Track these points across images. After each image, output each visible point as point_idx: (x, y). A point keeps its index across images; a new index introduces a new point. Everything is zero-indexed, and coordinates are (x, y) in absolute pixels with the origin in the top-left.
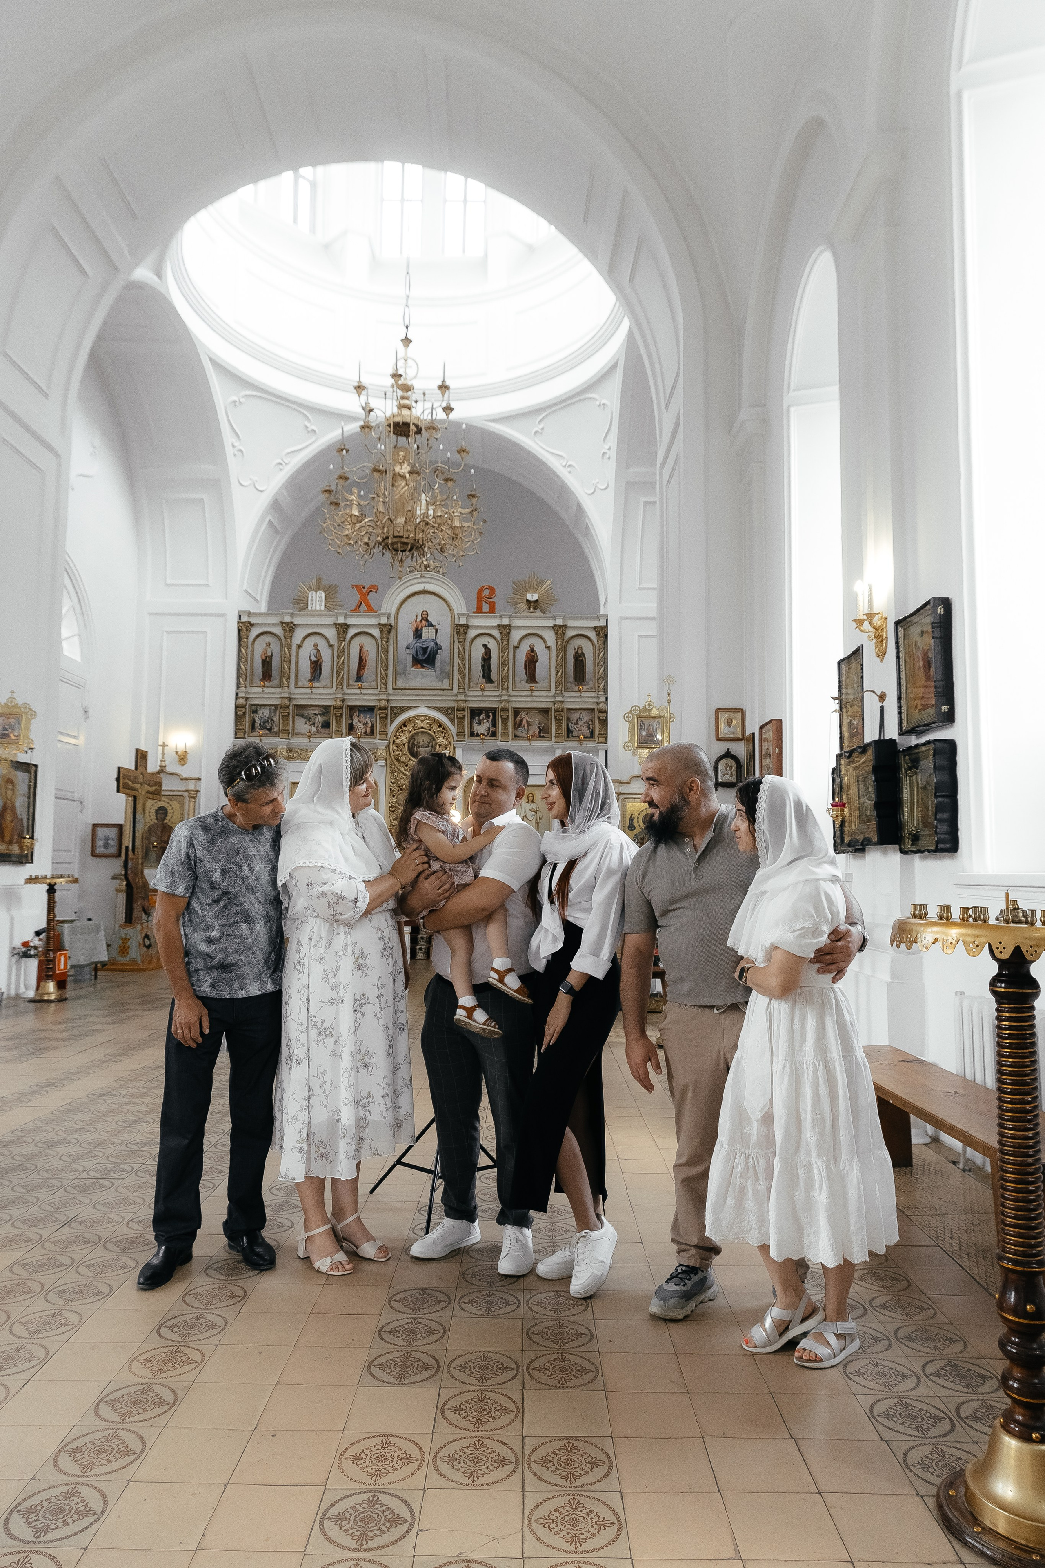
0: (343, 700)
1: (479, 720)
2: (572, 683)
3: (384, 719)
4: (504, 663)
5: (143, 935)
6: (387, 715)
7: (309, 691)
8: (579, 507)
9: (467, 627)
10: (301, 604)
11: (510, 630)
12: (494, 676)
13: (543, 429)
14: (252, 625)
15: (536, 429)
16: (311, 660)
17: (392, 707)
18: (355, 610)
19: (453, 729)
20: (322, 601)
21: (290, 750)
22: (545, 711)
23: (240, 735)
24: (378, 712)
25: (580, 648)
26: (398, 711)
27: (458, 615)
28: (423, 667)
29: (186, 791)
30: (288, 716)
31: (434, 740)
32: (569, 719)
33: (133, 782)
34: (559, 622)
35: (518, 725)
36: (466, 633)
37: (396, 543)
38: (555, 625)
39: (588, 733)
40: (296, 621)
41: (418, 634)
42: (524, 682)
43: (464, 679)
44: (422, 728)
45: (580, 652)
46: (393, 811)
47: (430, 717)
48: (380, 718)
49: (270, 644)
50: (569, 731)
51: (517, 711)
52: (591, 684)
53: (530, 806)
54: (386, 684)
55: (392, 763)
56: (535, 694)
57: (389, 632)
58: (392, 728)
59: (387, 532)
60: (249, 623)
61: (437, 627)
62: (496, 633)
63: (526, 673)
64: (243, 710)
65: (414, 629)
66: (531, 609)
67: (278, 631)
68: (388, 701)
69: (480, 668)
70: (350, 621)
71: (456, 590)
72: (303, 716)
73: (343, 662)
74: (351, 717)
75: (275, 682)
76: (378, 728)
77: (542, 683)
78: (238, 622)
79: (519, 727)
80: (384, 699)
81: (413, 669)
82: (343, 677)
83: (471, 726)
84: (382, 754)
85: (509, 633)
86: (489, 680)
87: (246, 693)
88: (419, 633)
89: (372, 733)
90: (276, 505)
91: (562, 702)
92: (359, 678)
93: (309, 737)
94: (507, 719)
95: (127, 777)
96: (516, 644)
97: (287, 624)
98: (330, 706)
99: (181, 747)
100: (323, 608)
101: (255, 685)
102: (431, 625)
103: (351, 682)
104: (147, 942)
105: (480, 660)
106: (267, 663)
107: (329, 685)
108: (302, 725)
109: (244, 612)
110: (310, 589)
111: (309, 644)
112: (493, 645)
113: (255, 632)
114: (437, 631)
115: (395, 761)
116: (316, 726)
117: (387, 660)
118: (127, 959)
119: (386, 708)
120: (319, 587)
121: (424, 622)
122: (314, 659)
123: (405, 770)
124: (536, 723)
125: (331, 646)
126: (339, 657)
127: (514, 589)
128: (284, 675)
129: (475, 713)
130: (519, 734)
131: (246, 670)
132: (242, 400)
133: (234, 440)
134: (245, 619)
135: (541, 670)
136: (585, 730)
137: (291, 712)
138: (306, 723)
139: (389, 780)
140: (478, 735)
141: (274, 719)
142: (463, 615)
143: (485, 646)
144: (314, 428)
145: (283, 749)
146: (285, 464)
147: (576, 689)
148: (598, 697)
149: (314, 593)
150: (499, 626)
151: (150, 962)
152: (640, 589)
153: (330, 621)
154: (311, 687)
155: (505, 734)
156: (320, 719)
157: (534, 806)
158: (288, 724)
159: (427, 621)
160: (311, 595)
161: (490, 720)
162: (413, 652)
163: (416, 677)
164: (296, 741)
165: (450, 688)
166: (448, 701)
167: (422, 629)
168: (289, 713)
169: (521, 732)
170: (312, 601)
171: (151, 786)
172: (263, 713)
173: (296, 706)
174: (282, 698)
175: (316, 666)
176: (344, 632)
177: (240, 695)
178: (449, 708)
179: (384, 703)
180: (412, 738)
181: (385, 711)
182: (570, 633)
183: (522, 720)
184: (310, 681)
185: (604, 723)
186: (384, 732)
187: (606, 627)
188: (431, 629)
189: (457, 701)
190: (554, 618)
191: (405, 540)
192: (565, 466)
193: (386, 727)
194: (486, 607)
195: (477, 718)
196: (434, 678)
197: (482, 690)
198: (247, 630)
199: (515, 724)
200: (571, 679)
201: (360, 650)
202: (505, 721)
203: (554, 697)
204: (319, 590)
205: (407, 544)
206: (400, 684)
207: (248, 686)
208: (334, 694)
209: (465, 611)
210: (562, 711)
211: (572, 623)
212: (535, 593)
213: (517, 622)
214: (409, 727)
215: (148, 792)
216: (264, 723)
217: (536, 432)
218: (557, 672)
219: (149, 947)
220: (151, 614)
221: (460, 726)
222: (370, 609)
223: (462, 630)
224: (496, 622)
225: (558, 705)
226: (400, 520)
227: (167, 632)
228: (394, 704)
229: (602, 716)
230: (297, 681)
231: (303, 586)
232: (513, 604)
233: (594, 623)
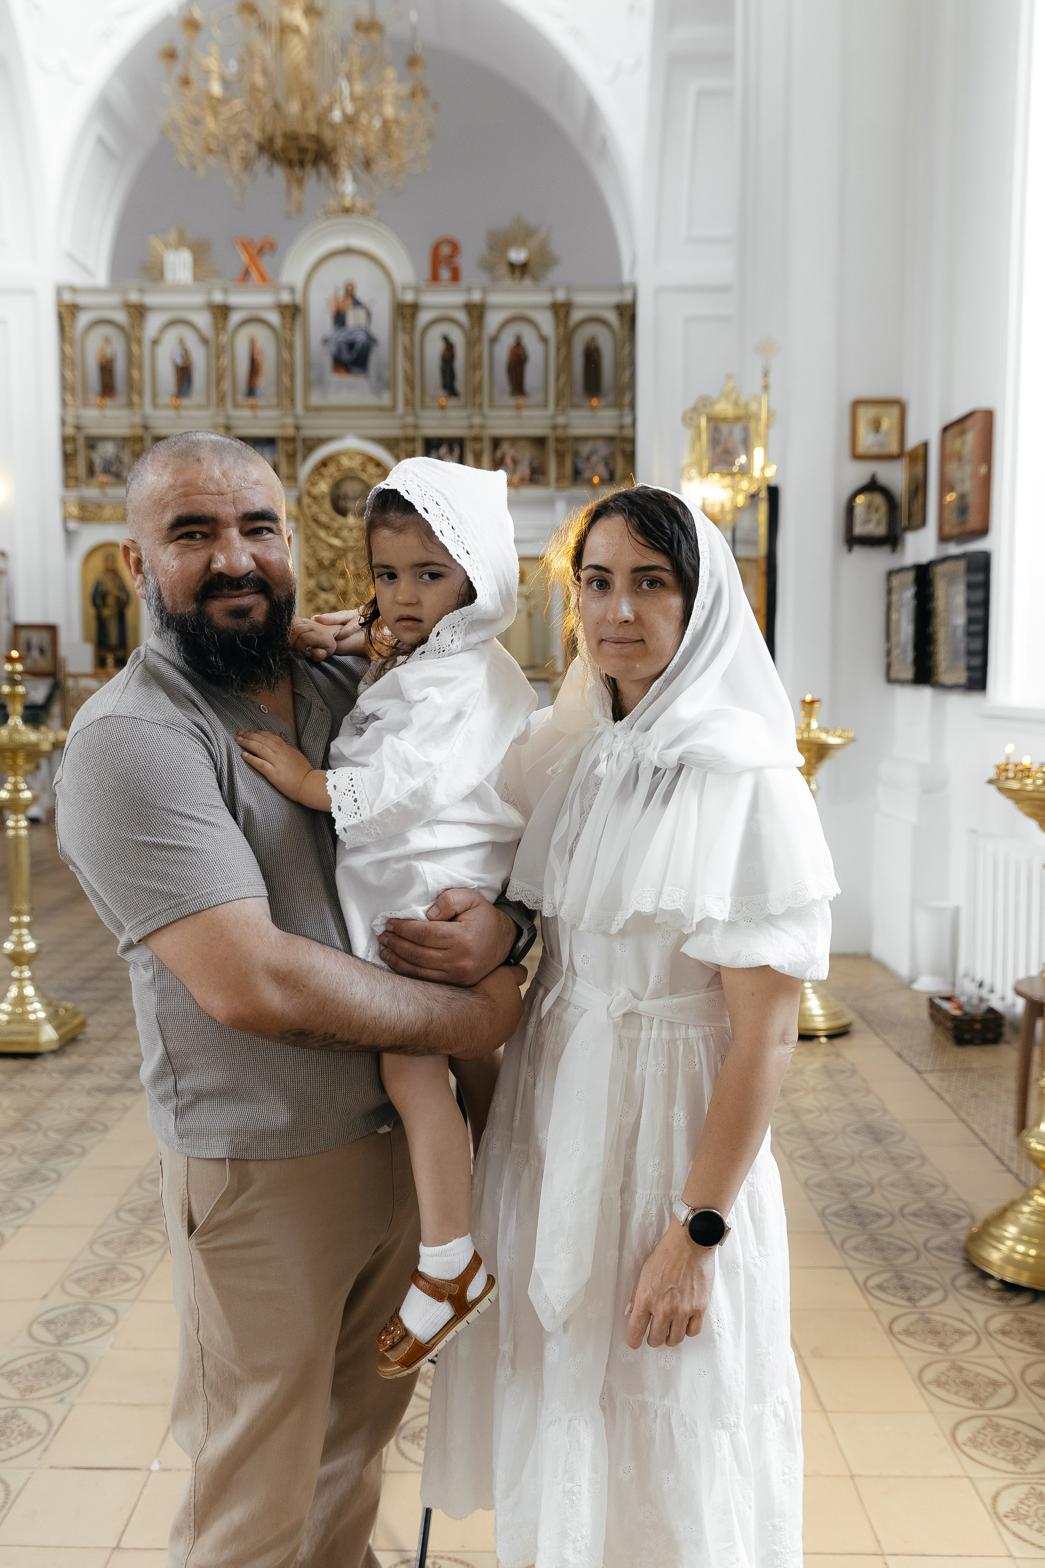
0: (228, 427)
1: (438, 455)
2: (580, 396)
3: (291, 457)
4: (474, 365)
6: (295, 449)
7: (174, 412)
9: (415, 306)
10: (154, 273)
11: (483, 310)
12: (459, 384)
14: (79, 307)
16: (174, 364)
17: (303, 438)
18: (240, 283)
20: (187, 267)
22: (540, 442)
23: (73, 483)
24: (281, 446)
25: (593, 339)
26: (312, 444)
27: (404, 288)
28: (349, 373)
31: (369, 488)
32: (576, 454)
34: (561, 296)
35: (498, 464)
36: (414, 317)
37: (289, 148)
38: (554, 302)
39: (605, 473)
40: (150, 300)
41: (339, 319)
42: (506, 395)
43: (413, 390)
44: (350, 469)
45: (593, 346)
47: (361, 453)
50: (577, 473)
51: (496, 442)
52: (611, 397)
54: (293, 400)
55: (307, 526)
56: (523, 413)
57: (294, 317)
58: (305, 470)
59: (273, 128)
60: (75, 304)
61: (370, 307)
62: (461, 317)
63: (510, 381)
64: (74, 444)
65: (333, 312)
66: (516, 277)
67: (121, 317)
68: (297, 427)
69: (438, 374)
70: (234, 299)
71: (397, 245)
73: (225, 368)
75: (121, 398)
77: (535, 397)
78: (57, 304)
79: (499, 466)
80: (291, 425)
81: (334, 376)
82: (225, 390)
85: (482, 316)
86: (453, 392)
87: (78, 417)
88: (342, 317)
91: (565, 427)
92: (251, 391)
94: (481, 453)
96: (493, 334)
97: (133, 305)
100: (190, 279)
101: (90, 404)
102: (357, 303)
105: (438, 361)
106: (106, 369)
107: (204, 403)
109: (68, 288)
110: (167, 246)
112: (458, 338)
113: (85, 319)
114: (368, 313)
115: (311, 522)
117: (293, 362)
119: (293, 439)
120: (182, 242)
121: (349, 301)
122: (179, 361)
123: (326, 535)
124: (527, 460)
125: (205, 341)
126: (217, 358)
127: (489, 244)
128: (132, 386)
129: (432, 445)
131: (75, 379)
134: (67, 297)
135: (532, 375)
136: (602, 470)
139: (302, 551)
141: (123, 459)
142: (409, 287)
143: (444, 338)
146: (116, 32)
147: (588, 404)
148: (621, 418)
149: (174, 254)
150: (466, 304)
152: (688, 239)
153: (199, 299)
154: (177, 407)
159: (353, 298)
160: (169, 256)
161: (455, 456)
162: (332, 348)
163: (339, 389)
165: (393, 405)
166: (391, 428)
167: (345, 311)
170: (171, 266)
172: (104, 450)
174: (133, 425)
175: (184, 374)
176: (223, 317)
177: (68, 420)
178: (391, 438)
179: (290, 432)
180: (336, 486)
181: (294, 445)
183: (504, 456)
184: (175, 397)
185: (631, 458)
186: (293, 477)
187: (635, 306)
189: (403, 426)
190: (553, 290)
191: (303, 142)
193: (297, 467)
194: (445, 274)
195: (434, 453)
196: (366, 390)
197: (442, 408)
198: (72, 316)
199: (494, 462)
201: (251, 348)
202: (478, 457)
203: (553, 418)
204: (181, 248)
205: (305, 149)
206: (316, 399)
207: (79, 406)
208: (213, 417)
209: (412, 281)
210: (566, 440)
211: (580, 298)
212: (523, 248)
213: (494, 298)
214: (332, 470)
216: (108, 464)
218: (558, 378)
222: (263, 279)
223: (408, 312)
224: (461, 299)
225: (560, 432)
228: (307, 433)
229: (628, 447)
230: (155, 395)
231: (156, 243)
232: (488, 267)
233: (614, 298)
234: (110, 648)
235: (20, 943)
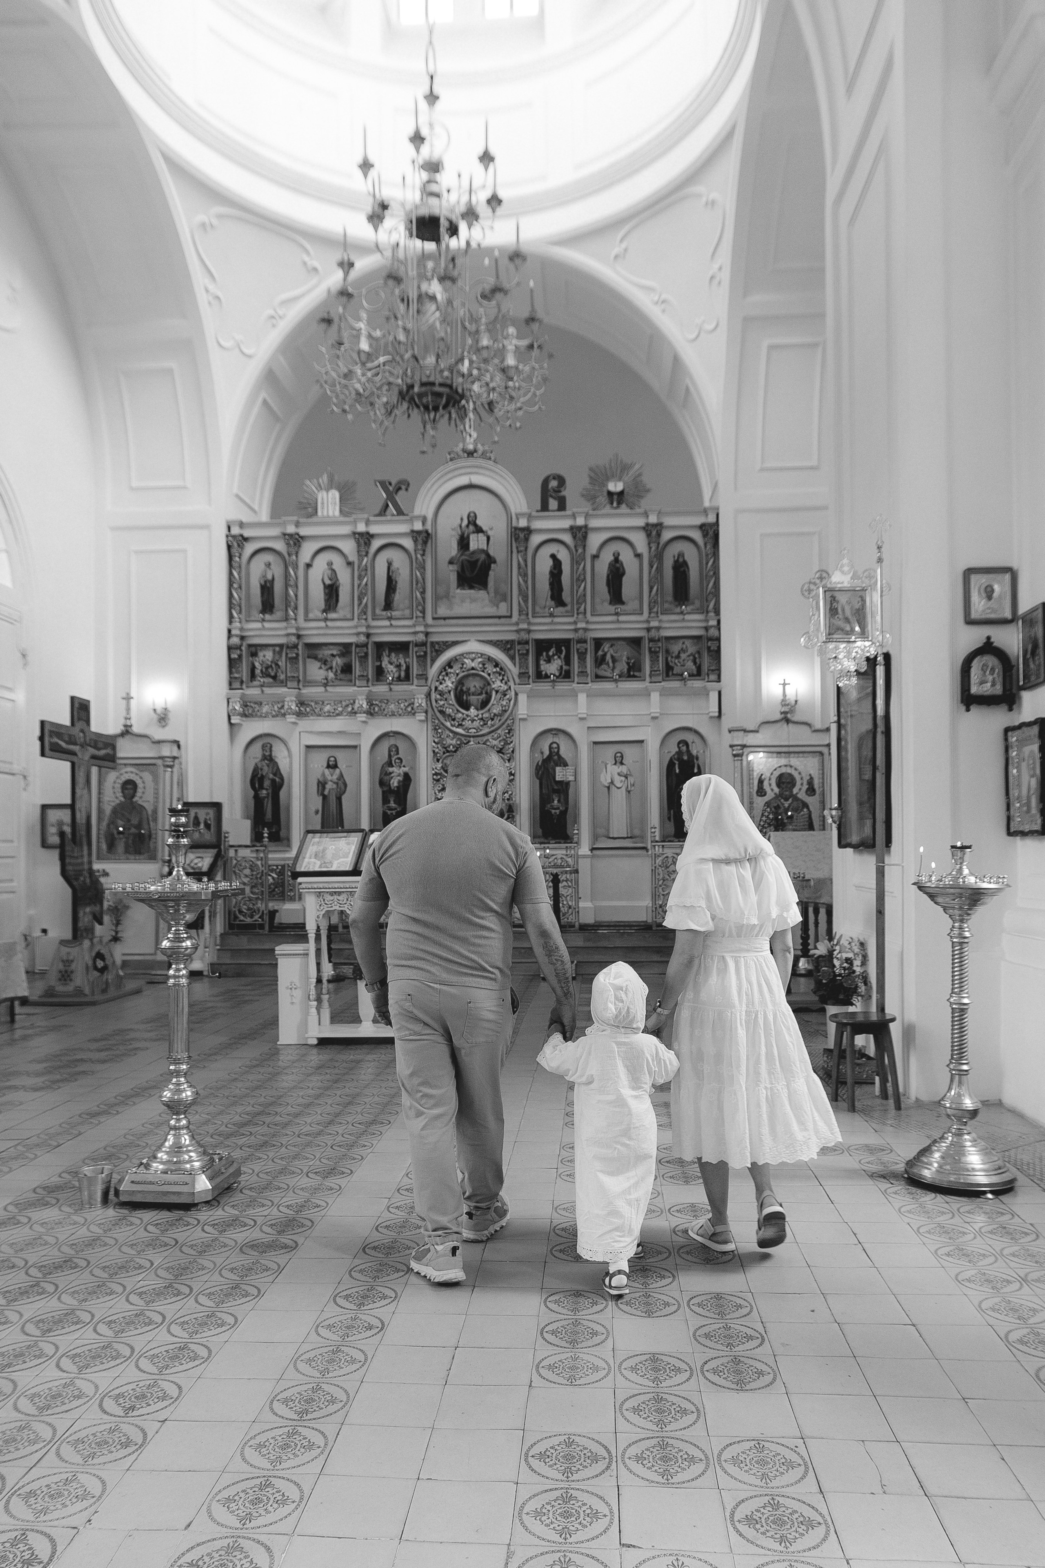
0: (368, 636)
1: (547, 655)
2: (671, 603)
3: (422, 658)
4: (579, 579)
5: (94, 954)
6: (425, 653)
7: (322, 624)
8: (677, 360)
9: (528, 531)
10: (309, 509)
11: (586, 533)
12: (566, 596)
13: (626, 250)
14: (246, 539)
15: (616, 251)
16: (324, 584)
17: (432, 643)
18: (380, 515)
19: (513, 669)
20: (335, 504)
21: (301, 703)
22: (636, 642)
23: (237, 684)
24: (413, 650)
25: (681, 554)
26: (440, 648)
27: (518, 516)
28: (471, 587)
29: (160, 758)
30: (297, 658)
31: (489, 684)
32: (667, 651)
33: (67, 743)
34: (653, 519)
35: (600, 661)
36: (527, 539)
37: (425, 394)
38: (647, 524)
39: (694, 669)
40: (304, 531)
41: (463, 542)
42: (606, 604)
43: (526, 601)
44: (473, 669)
45: (681, 560)
46: (438, 780)
47: (482, 655)
48: (418, 657)
49: (270, 564)
50: (669, 669)
51: (598, 643)
52: (697, 603)
53: (617, 769)
54: (423, 612)
55: (435, 717)
56: (622, 618)
57: (425, 543)
58: (433, 670)
59: (412, 377)
60: (242, 536)
61: (490, 533)
62: (567, 538)
63: (609, 592)
64: (238, 652)
65: (458, 537)
66: (615, 504)
67: (280, 546)
68: (427, 634)
69: (547, 587)
70: (374, 529)
71: (512, 481)
72: (316, 658)
73: (366, 584)
74: (379, 658)
75: (278, 614)
76: (415, 670)
77: (632, 605)
78: (227, 536)
79: (601, 664)
80: (422, 632)
81: (458, 591)
82: (366, 604)
83: (538, 665)
84: (420, 705)
85: (585, 537)
86: (560, 603)
87: (241, 629)
88: (465, 542)
89: (408, 678)
90: (270, 377)
91: (658, 629)
92: (388, 605)
93: (325, 685)
94: (586, 653)
95: (59, 735)
96: (594, 552)
97: (291, 535)
98: (351, 644)
99: (160, 704)
100: (337, 513)
101: (253, 618)
102: (479, 530)
103: (378, 611)
104: (100, 964)
105: (548, 576)
106: (267, 589)
107: (349, 616)
108: (316, 671)
109: (234, 522)
110: (320, 488)
111: (321, 563)
112: (563, 555)
113: (250, 548)
114: (488, 538)
115: (438, 714)
116: (334, 670)
117: (424, 579)
118: (70, 988)
119: (424, 644)
120: (332, 483)
121: (471, 528)
122: (328, 582)
123: (452, 725)
124: (625, 658)
125: (349, 564)
126: (360, 578)
127: (591, 478)
128: (290, 605)
129: (543, 647)
130: (601, 673)
131: (240, 599)
132: (215, 221)
133: (207, 281)
134: (235, 531)
136: (690, 665)
137: (300, 652)
138: (321, 668)
139: (431, 739)
140: (547, 676)
141: (280, 663)
142: (522, 515)
143: (553, 556)
144: (316, 264)
145: (292, 701)
146: (280, 317)
147: (678, 610)
148: (707, 621)
149: (325, 493)
150: (572, 528)
151: (104, 991)
152: (762, 470)
153: (346, 530)
154: (326, 620)
155: (583, 673)
156: (338, 662)
157: (624, 769)
158: (297, 670)
159: (475, 525)
160: (322, 496)
161: (563, 656)
162: (457, 567)
163: (463, 601)
164: (308, 692)
165: (509, 614)
166: (507, 632)
167: (468, 537)
168: (297, 654)
169: (604, 671)
170: (323, 503)
171: (99, 749)
172: (264, 656)
173: (309, 646)
174: (288, 635)
175: (332, 591)
176: (365, 543)
177: (233, 632)
178: (507, 642)
179: (421, 638)
180: (460, 683)
181: (424, 648)
182: (667, 535)
183: (605, 655)
184: (325, 611)
185: (716, 654)
186: (423, 676)
187: (718, 525)
188: (482, 538)
189: (518, 631)
191: (437, 389)
192: (657, 303)
193: (425, 669)
194: (553, 504)
195: (544, 654)
196: (487, 601)
197: (551, 615)
198: (239, 546)
199: (596, 661)
200: (670, 598)
201: (389, 568)
202: (582, 656)
203: (648, 622)
204: (332, 488)
205: (439, 395)
206: (442, 611)
207: (243, 620)
208: (356, 627)
209: (525, 509)
210: (659, 640)
211: (668, 521)
212: (620, 479)
213: (594, 523)
214: (456, 668)
215: (94, 757)
216: (267, 668)
217: (616, 257)
218: (651, 588)
219: (103, 970)
220: (114, 529)
221: (523, 664)
222: (400, 512)
223: (522, 535)
224: (566, 524)
225: (653, 633)
226: (431, 360)
227: (136, 552)
228: (434, 638)
229: (713, 645)
230: (307, 612)
231: (310, 485)
232: (590, 497)
233: (699, 520)
234: (265, 825)
235: (179, 1091)
